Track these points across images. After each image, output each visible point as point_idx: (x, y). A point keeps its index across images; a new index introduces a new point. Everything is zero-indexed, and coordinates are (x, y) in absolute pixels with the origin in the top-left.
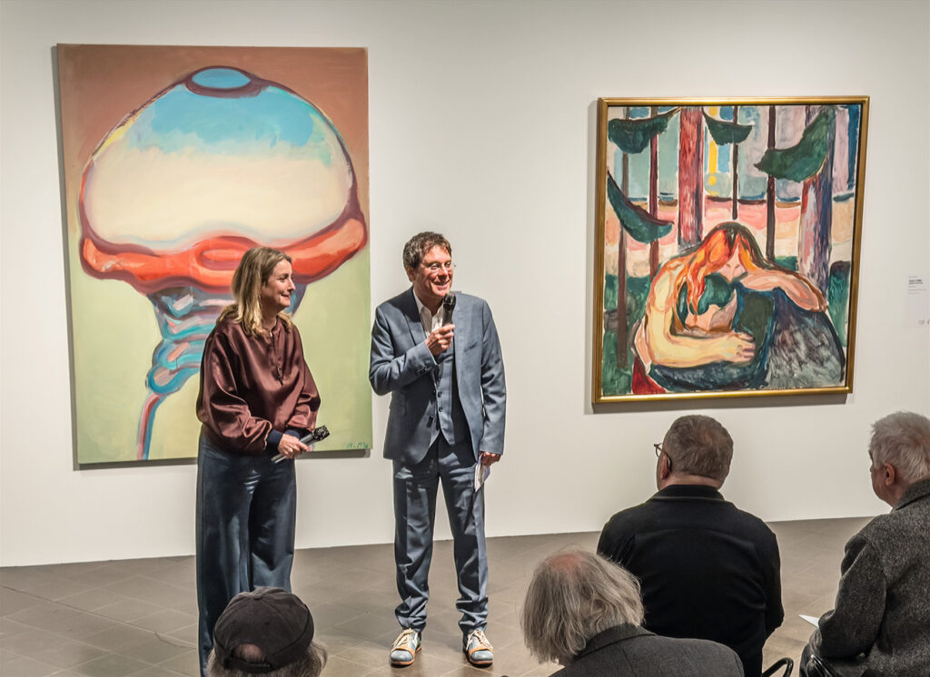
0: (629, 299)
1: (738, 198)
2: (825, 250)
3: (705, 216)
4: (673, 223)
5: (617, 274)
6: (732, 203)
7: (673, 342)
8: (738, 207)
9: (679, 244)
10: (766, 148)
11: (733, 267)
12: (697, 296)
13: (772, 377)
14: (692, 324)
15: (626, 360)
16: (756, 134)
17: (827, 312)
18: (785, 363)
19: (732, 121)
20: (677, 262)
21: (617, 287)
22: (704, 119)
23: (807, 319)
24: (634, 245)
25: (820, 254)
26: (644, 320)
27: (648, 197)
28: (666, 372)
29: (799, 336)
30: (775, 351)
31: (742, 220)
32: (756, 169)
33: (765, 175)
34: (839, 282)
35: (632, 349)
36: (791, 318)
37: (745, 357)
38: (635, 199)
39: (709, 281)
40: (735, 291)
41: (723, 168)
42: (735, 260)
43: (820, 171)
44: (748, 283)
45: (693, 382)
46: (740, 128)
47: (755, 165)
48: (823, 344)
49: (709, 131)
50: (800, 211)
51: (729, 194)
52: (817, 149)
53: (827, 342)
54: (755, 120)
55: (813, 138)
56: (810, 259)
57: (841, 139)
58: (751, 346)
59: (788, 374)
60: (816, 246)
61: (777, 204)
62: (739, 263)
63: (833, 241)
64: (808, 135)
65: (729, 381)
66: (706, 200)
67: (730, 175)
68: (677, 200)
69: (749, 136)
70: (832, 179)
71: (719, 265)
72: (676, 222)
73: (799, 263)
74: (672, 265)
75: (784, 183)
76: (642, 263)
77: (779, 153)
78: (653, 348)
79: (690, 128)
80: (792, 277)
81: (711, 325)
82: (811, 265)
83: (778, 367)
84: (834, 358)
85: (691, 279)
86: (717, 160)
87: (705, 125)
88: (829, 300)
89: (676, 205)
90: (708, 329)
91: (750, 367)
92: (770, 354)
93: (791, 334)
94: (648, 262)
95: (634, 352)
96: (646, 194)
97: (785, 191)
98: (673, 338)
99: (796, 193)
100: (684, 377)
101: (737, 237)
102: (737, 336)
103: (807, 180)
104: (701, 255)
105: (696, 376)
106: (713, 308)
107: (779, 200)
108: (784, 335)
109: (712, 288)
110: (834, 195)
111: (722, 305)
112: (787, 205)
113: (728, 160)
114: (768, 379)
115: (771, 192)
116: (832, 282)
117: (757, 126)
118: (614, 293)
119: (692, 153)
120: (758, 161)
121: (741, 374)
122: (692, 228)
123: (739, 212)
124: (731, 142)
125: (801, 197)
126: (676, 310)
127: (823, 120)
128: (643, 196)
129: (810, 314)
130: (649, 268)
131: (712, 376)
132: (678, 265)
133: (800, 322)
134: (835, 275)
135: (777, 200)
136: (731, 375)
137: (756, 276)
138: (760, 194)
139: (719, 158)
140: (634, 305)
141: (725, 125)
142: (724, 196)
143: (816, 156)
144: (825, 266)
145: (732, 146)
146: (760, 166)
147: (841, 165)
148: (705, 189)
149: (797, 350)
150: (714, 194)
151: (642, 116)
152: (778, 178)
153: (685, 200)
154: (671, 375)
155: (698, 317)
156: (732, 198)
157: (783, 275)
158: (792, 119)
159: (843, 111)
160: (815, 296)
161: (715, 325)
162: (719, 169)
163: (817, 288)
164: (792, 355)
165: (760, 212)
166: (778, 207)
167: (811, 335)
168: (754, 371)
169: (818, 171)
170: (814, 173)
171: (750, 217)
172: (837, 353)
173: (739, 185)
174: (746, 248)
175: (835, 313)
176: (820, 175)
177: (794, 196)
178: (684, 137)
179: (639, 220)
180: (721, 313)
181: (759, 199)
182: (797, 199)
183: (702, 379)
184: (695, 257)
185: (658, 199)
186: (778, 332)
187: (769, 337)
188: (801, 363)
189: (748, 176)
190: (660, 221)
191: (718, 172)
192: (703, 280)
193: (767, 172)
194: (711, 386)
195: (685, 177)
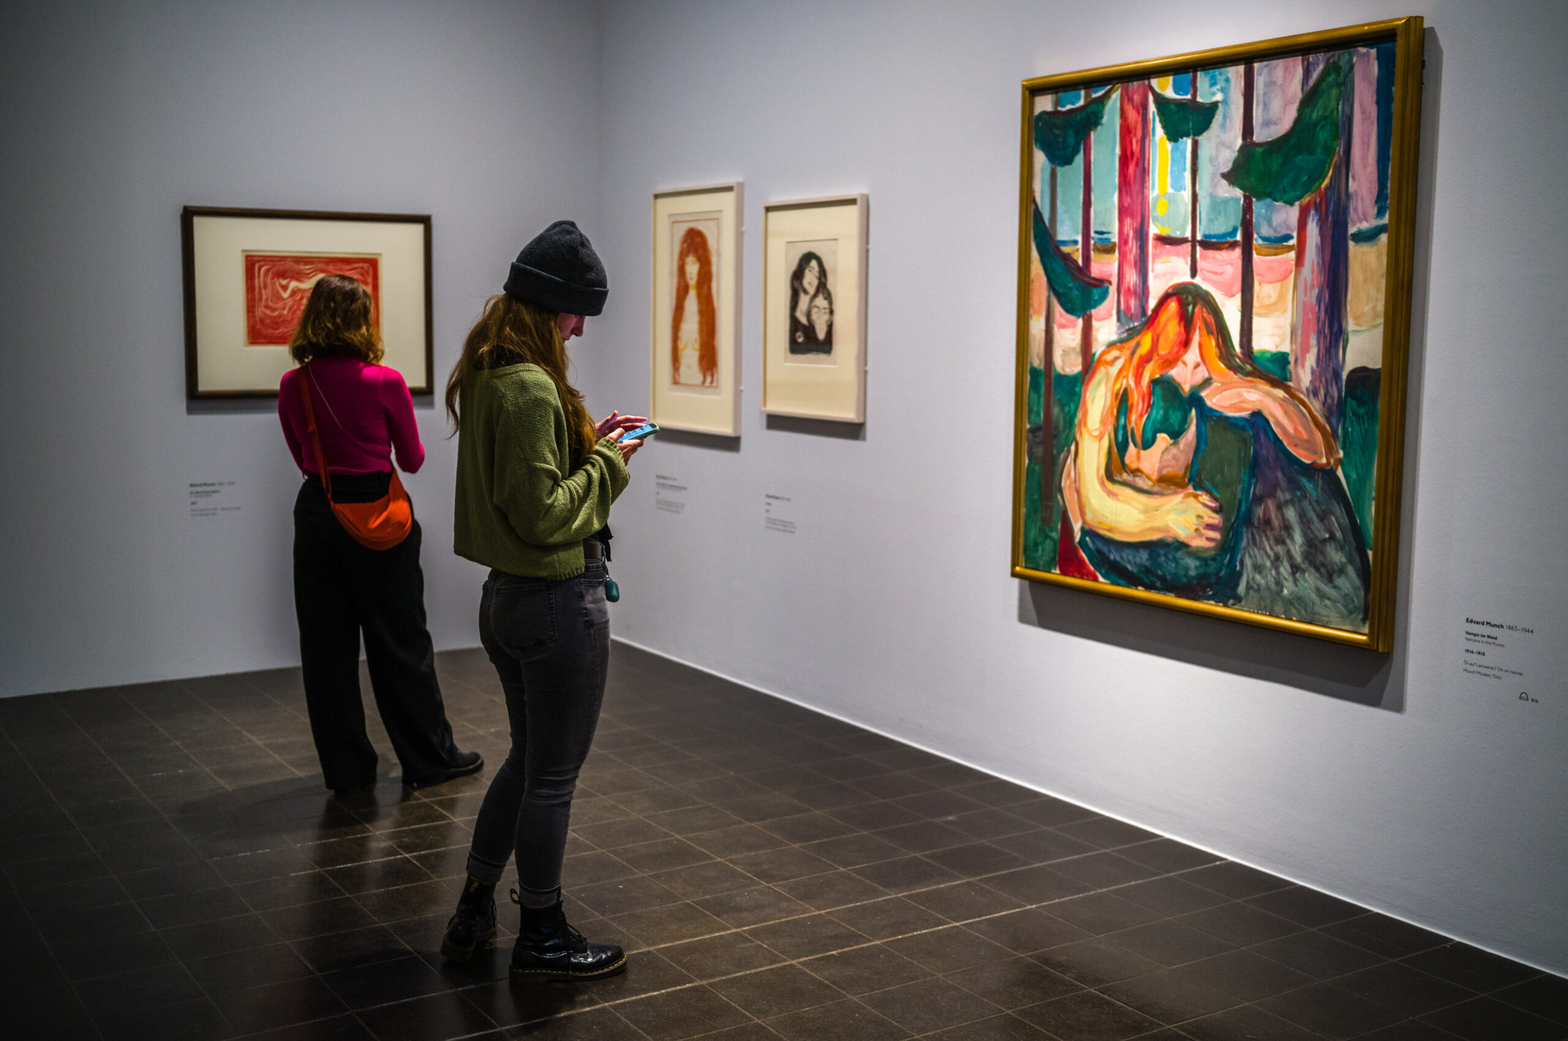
0: (1056, 410)
1: (1199, 237)
2: (1337, 347)
3: (1153, 271)
4: (1110, 283)
5: (1042, 367)
6: (1187, 247)
7: (1111, 494)
8: (1198, 256)
9: (1119, 320)
10: (1239, 142)
11: (1191, 365)
12: (1141, 416)
13: (1249, 587)
14: (1133, 466)
15: (1051, 513)
16: (1225, 117)
17: (1340, 473)
18: (1268, 564)
19: (1189, 97)
20: (1115, 353)
21: (1043, 390)
22: (1151, 98)
23: (1304, 481)
24: (1063, 321)
25: (1328, 351)
26: (1073, 448)
27: (1079, 238)
28: (1100, 545)
29: (1291, 514)
30: (1253, 535)
31: (1204, 279)
32: (1224, 182)
33: (1238, 193)
34: (1362, 411)
35: (1059, 497)
36: (1280, 475)
37: (1208, 539)
38: (1065, 243)
39: (1158, 390)
40: (1193, 412)
41: (1178, 186)
42: (1192, 355)
43: (1326, 182)
44: (1214, 400)
45: (1135, 570)
46: (1202, 106)
47: (1224, 176)
48: (1333, 537)
49: (1157, 118)
50: (1293, 263)
51: (1184, 231)
52: (1323, 135)
53: (1339, 534)
54: (1222, 90)
55: (1314, 115)
56: (1311, 360)
57: (1363, 112)
58: (1215, 519)
59: (1273, 586)
60: (1320, 333)
61: (1256, 249)
62: (1199, 359)
63: (1351, 325)
64: (1307, 111)
65: (1185, 580)
66: (1154, 242)
67: (1187, 195)
68: (1114, 244)
69: (1214, 121)
70: (1348, 195)
71: (1171, 361)
72: (1114, 280)
73: (1291, 367)
74: (1109, 357)
75: (1268, 207)
76: (1074, 349)
77: (1260, 150)
78: (1084, 500)
79: (1133, 115)
80: (1280, 393)
81: (1160, 470)
82: (1313, 372)
83: (1258, 568)
84: (1351, 571)
85: (1132, 384)
86: (1169, 169)
87: (1152, 108)
88: (1344, 448)
89: (1114, 252)
90: (1155, 477)
91: (1214, 559)
92: (1244, 543)
93: (1279, 507)
94: (1078, 349)
95: (1061, 502)
96: (1077, 233)
97: (1270, 223)
98: (1108, 484)
99: (1288, 228)
100: (1122, 558)
101: (1196, 310)
102: (1196, 497)
103: (1306, 199)
104: (1147, 341)
105: (1138, 560)
106: (1163, 439)
107: (1260, 242)
108: (1267, 507)
109: (1161, 404)
110: (1352, 230)
111: (1175, 435)
112: (1273, 251)
113: (1184, 170)
114: (1241, 589)
115: (1247, 226)
116: (1348, 407)
117: (1225, 101)
118: (1039, 397)
119: (1135, 160)
120: (1226, 168)
121: (1202, 570)
122: (1135, 293)
123: (1200, 265)
124: (1187, 135)
125: (1295, 235)
126: (1113, 436)
127: (1332, 78)
128: (1073, 238)
129: (1311, 470)
130: (1080, 360)
131: (1160, 566)
132: (1116, 358)
133: (1294, 486)
134: (1354, 398)
135: (1257, 241)
136: (1187, 569)
137: (1226, 386)
138: (1230, 230)
139: (1172, 165)
140: (1062, 422)
141: (1180, 104)
142: (1177, 234)
143: (1319, 151)
144: (1337, 375)
145: (1188, 142)
146: (1231, 177)
147: (1365, 167)
148: (1153, 222)
149: (1288, 541)
150: (1165, 232)
151: (1073, 104)
152: (1259, 199)
153: (1126, 242)
154: (1105, 550)
155: (1143, 452)
156: (1190, 239)
157: (1267, 387)
158: (1280, 81)
159: (1368, 52)
160: (1318, 436)
161: (1165, 472)
162: (1172, 187)
163: (1322, 420)
164: (1279, 549)
165: (1231, 264)
166: (1258, 254)
167: (1312, 514)
168: (1220, 570)
169: (1324, 181)
170: (1317, 185)
171: (1216, 273)
172: (1358, 561)
173: (1200, 213)
174: (1210, 332)
175: (1354, 476)
176: (1327, 188)
177: (1285, 232)
178: (1126, 132)
179: (1069, 279)
180: (1174, 451)
181: (1229, 239)
182: (1289, 237)
183: (1146, 567)
184: (1138, 345)
185: (1092, 242)
186: (1259, 500)
187: (1243, 508)
188: (1295, 568)
189: (1212, 196)
190: (1095, 279)
191: (1170, 190)
192: (1149, 386)
193: (1241, 189)
194: (1158, 584)
195: (1127, 201)
